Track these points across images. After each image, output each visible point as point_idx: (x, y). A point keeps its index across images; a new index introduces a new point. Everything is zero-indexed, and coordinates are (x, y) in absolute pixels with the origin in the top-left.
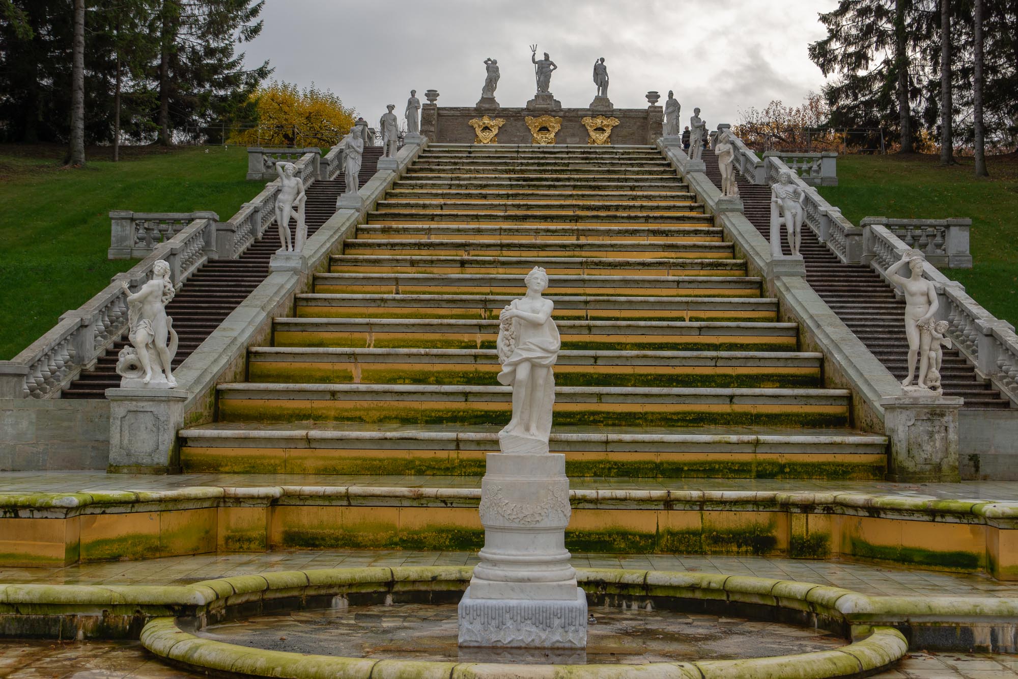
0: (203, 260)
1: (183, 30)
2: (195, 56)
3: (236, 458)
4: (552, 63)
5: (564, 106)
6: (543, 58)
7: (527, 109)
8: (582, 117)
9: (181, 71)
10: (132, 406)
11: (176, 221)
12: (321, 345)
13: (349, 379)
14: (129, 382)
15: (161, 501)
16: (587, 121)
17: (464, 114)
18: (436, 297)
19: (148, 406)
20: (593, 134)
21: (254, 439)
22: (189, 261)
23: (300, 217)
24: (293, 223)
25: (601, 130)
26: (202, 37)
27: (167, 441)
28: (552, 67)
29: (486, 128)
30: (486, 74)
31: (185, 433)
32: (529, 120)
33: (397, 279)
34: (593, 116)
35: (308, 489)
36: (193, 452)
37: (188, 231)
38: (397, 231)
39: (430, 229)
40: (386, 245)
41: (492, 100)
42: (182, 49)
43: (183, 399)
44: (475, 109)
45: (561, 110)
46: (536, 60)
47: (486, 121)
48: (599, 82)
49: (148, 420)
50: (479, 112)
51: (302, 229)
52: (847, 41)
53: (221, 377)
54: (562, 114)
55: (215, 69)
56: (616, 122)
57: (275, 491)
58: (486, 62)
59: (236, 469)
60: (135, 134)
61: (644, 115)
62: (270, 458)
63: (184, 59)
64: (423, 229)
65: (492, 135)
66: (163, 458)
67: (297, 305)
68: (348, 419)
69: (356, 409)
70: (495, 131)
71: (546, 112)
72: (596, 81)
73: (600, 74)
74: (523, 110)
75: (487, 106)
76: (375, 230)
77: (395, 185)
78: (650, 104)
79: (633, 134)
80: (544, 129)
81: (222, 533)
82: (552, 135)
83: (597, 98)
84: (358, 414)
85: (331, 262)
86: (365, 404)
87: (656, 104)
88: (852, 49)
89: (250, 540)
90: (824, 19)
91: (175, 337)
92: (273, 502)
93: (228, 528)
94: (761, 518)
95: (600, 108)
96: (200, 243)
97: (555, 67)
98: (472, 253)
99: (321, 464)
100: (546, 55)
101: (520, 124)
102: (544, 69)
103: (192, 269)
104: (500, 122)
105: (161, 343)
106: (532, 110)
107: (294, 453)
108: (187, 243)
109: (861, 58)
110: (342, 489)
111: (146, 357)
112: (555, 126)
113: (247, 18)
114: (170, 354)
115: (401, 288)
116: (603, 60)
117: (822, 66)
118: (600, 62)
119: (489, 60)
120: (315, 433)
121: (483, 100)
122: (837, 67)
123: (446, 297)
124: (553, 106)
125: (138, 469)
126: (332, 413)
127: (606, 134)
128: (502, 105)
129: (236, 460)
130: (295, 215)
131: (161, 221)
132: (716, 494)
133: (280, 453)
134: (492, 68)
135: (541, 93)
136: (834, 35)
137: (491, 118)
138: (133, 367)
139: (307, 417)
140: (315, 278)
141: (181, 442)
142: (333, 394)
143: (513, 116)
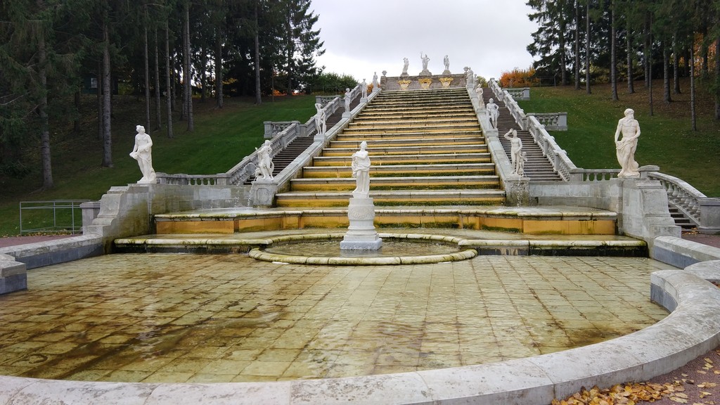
2: (300, 62)
3: (294, 203)
4: (428, 59)
7: (419, 76)
8: (439, 78)
9: (296, 68)
10: (261, 186)
11: (286, 124)
12: (329, 166)
13: (336, 177)
14: (259, 179)
15: (264, 215)
16: (441, 79)
17: (396, 79)
19: (264, 186)
20: (443, 84)
21: (299, 196)
22: (290, 138)
23: (324, 122)
24: (321, 125)
25: (447, 82)
26: (302, 55)
27: (271, 197)
29: (404, 84)
31: (277, 195)
32: (420, 80)
34: (444, 77)
35: (311, 211)
36: (280, 201)
37: (290, 127)
38: (363, 125)
39: (374, 124)
41: (406, 74)
42: (295, 60)
43: (277, 185)
44: (400, 77)
46: (422, 57)
47: (404, 81)
49: (264, 191)
51: (324, 127)
53: (293, 177)
54: (432, 77)
55: (307, 67)
56: (452, 79)
57: (300, 212)
59: (294, 206)
60: (281, 92)
62: (304, 202)
63: (296, 63)
66: (270, 203)
67: (322, 153)
68: (333, 190)
69: (335, 186)
70: (407, 85)
71: (426, 77)
73: (446, 61)
76: (355, 125)
77: (366, 108)
79: (458, 83)
80: (425, 83)
81: (285, 225)
82: (428, 85)
84: (335, 188)
85: (337, 137)
86: (338, 185)
89: (293, 227)
91: (273, 165)
92: (301, 216)
93: (287, 223)
94: (454, 218)
96: (294, 131)
97: (430, 60)
99: (320, 204)
100: (426, 56)
101: (416, 82)
102: (425, 60)
103: (291, 141)
104: (409, 81)
105: (268, 167)
106: (421, 76)
107: (312, 200)
108: (288, 132)
110: (321, 211)
111: (264, 172)
112: (429, 82)
113: (318, 48)
114: (271, 171)
118: (446, 57)
120: (317, 194)
121: (403, 74)
124: (429, 74)
125: (262, 206)
126: (328, 188)
130: (322, 122)
131: (282, 125)
132: (438, 211)
133: (307, 200)
134: (406, 62)
135: (424, 70)
137: (406, 80)
138: (260, 175)
140: (330, 143)
141: (276, 198)
142: (327, 181)
143: (414, 79)
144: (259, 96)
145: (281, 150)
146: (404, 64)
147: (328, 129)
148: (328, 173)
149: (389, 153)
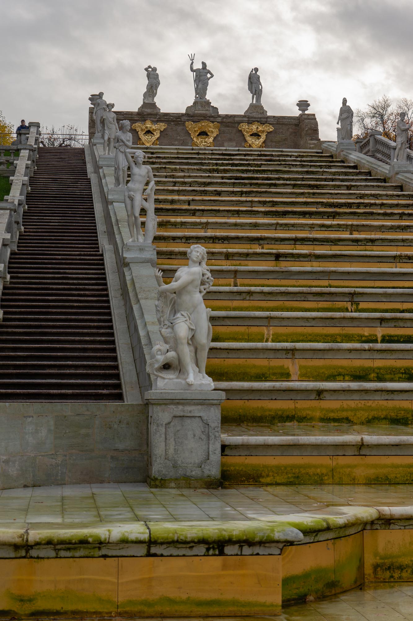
4: (209, 72)
6: (200, 67)
7: (187, 114)
8: (239, 123)
16: (244, 127)
20: (250, 140)
25: (256, 135)
28: (209, 75)
29: (149, 132)
30: (146, 82)
32: (189, 125)
34: (250, 122)
41: (154, 105)
44: (138, 114)
45: (219, 116)
46: (195, 68)
47: (149, 125)
48: (254, 91)
50: (141, 116)
54: (219, 119)
56: (271, 129)
58: (146, 69)
61: (296, 122)
65: (154, 138)
70: (157, 135)
71: (205, 117)
72: (250, 89)
73: (254, 83)
74: (183, 115)
75: (149, 111)
78: (301, 112)
79: (286, 140)
80: (203, 134)
82: (211, 140)
83: (252, 106)
87: (306, 112)
95: (254, 115)
97: (212, 76)
100: (204, 64)
101: (180, 128)
102: (202, 77)
104: (162, 126)
106: (191, 116)
111: (188, 355)
112: (213, 131)
116: (256, 70)
118: (254, 72)
119: (150, 67)
121: (145, 105)
124: (209, 113)
127: (262, 140)
128: (163, 111)
130: (146, 205)
134: (154, 75)
135: (199, 100)
137: (153, 122)
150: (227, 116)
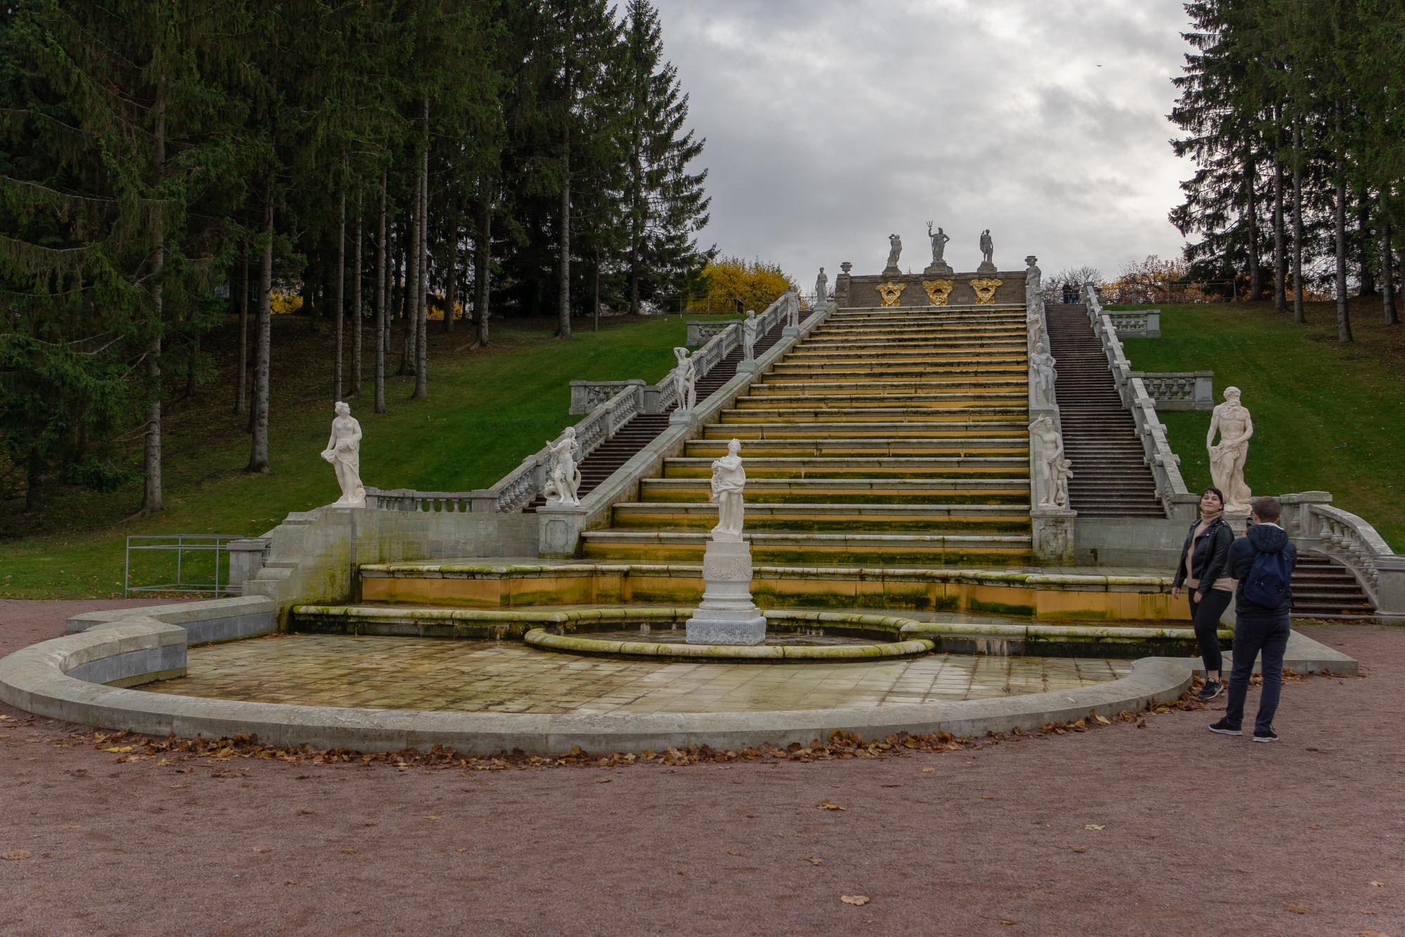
0: (634, 414)
1: (649, 223)
2: (659, 244)
3: (616, 550)
4: (945, 236)
5: (955, 271)
6: (937, 232)
7: (924, 275)
8: (970, 280)
9: (649, 256)
10: (552, 517)
11: (617, 386)
12: (696, 476)
14: (551, 503)
15: (555, 571)
16: (975, 283)
17: (874, 280)
18: (782, 441)
19: (561, 517)
20: (979, 294)
21: (627, 538)
22: (623, 416)
23: (691, 386)
24: (687, 392)
25: (986, 290)
27: (573, 538)
28: (945, 239)
29: (890, 292)
31: (585, 534)
32: (926, 284)
33: (762, 428)
34: (980, 279)
35: (646, 566)
36: (590, 545)
37: (623, 394)
38: (780, 389)
39: (804, 387)
40: (766, 400)
41: (896, 269)
42: (649, 238)
43: (585, 513)
44: (881, 277)
45: (953, 275)
46: (932, 234)
47: (890, 286)
48: (985, 250)
49: (561, 526)
50: (884, 279)
51: (692, 396)
52: (1206, 204)
53: (618, 498)
54: (953, 278)
55: (675, 252)
56: (1000, 283)
57: (626, 567)
58: (892, 238)
59: (616, 556)
60: (614, 308)
61: (1021, 276)
62: (637, 550)
63: (650, 244)
64: (798, 387)
65: (895, 297)
66: (570, 549)
67: (686, 449)
68: (696, 526)
69: (701, 519)
70: (898, 294)
71: (940, 277)
72: (982, 249)
73: (986, 243)
74: (920, 275)
75: (891, 274)
76: (764, 388)
77: (794, 349)
79: (1014, 292)
80: (938, 291)
81: (595, 592)
82: (946, 296)
83: (983, 264)
84: (703, 522)
85: (721, 416)
86: (707, 516)
88: (1209, 211)
89: (611, 596)
90: (1185, 186)
91: (579, 476)
92: (625, 574)
93: (598, 589)
94: (921, 587)
95: (985, 272)
96: (631, 402)
97: (948, 239)
98: (830, 405)
99: (667, 553)
100: (940, 230)
101: (918, 287)
102: (939, 241)
103: (624, 422)
104: (902, 286)
105: (570, 479)
106: (929, 276)
107: (651, 547)
108: (619, 405)
109: (1219, 218)
110: (666, 567)
111: (561, 487)
112: (947, 287)
113: (698, 211)
114: (576, 485)
115: (765, 434)
116: (987, 231)
117: (1181, 228)
118: (985, 233)
119: (895, 235)
120: (663, 535)
121: (888, 269)
122: (1195, 227)
123: (788, 441)
124: (946, 272)
125: (553, 555)
126: (686, 522)
127: (991, 294)
128: (904, 273)
129: (616, 551)
130: (688, 384)
131: (607, 387)
132: (890, 571)
133: (642, 546)
134: (896, 243)
135: (936, 261)
136: (1192, 199)
137: (894, 283)
138: (554, 494)
139: (670, 524)
140: (704, 428)
141: (582, 539)
142: (686, 509)
143: (913, 281)
144: (567, 320)
145: (601, 441)
146: (890, 248)
147: (698, 401)
148: (691, 491)
149: (824, 451)
150: (960, 275)
